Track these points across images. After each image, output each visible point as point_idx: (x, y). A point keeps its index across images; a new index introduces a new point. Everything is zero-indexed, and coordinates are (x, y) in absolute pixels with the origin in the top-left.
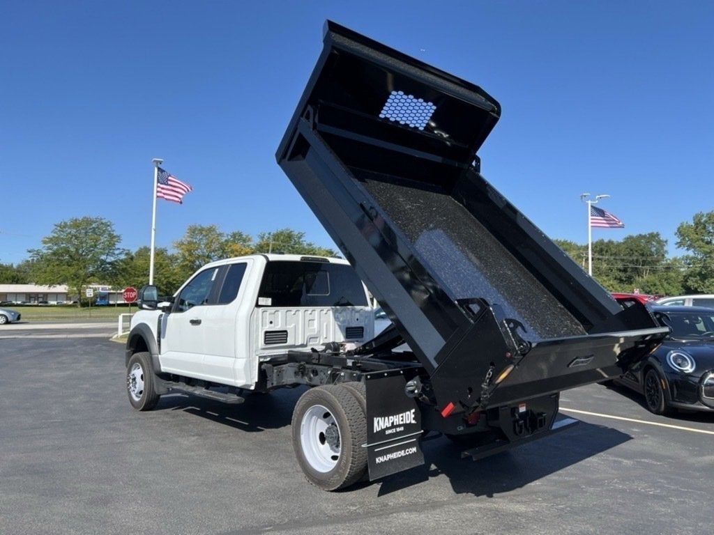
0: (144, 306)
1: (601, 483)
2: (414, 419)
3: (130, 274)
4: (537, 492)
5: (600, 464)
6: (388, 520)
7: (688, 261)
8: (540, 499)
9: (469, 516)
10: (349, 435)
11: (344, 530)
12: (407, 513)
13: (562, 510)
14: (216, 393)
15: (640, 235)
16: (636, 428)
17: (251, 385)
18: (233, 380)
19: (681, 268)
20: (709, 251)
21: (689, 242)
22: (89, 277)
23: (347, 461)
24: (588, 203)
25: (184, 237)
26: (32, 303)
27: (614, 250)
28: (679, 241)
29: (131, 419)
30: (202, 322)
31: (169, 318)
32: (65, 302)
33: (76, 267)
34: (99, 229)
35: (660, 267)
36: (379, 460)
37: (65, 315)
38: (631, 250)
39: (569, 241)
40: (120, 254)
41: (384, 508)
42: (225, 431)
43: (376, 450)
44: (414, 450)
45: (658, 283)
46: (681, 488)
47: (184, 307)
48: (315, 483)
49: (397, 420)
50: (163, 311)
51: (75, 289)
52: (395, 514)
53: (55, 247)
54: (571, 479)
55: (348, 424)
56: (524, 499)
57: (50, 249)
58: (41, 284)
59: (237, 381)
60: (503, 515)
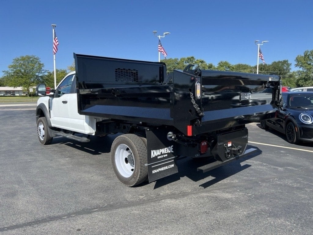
0: (39, 94)
1: (268, 180)
2: (173, 150)
3: (50, 82)
4: (236, 186)
5: (268, 170)
6: (160, 204)
7: (299, 73)
8: (238, 190)
9: (202, 201)
10: (138, 158)
11: (136, 210)
12: (170, 199)
13: (250, 196)
14: (77, 137)
15: (279, 61)
16: (283, 151)
17: (93, 133)
18: (84, 131)
19: (296, 76)
20: (309, 68)
21: (301, 64)
22: (31, 83)
23: (138, 171)
24: (258, 45)
25: (73, 65)
26: (8, 95)
27: (267, 69)
28: (296, 63)
29: (39, 149)
30: (68, 102)
31: (53, 100)
32: (23, 95)
33: (25, 79)
34: (34, 61)
35: (287, 76)
36: (154, 172)
37: (22, 100)
38: (275, 68)
39: (247, 65)
40: (45, 72)
41: (158, 196)
42: (83, 155)
43: (152, 167)
44: (173, 165)
45: (286, 83)
46: (310, 183)
47: (60, 95)
48: (123, 183)
49: (164, 151)
50: (50, 97)
51: (26, 88)
52: (163, 200)
53: (15, 70)
54: (253, 178)
55: (138, 153)
56: (230, 190)
57: (12, 70)
58: (11, 86)
59: (85, 131)
60: (219, 200)
